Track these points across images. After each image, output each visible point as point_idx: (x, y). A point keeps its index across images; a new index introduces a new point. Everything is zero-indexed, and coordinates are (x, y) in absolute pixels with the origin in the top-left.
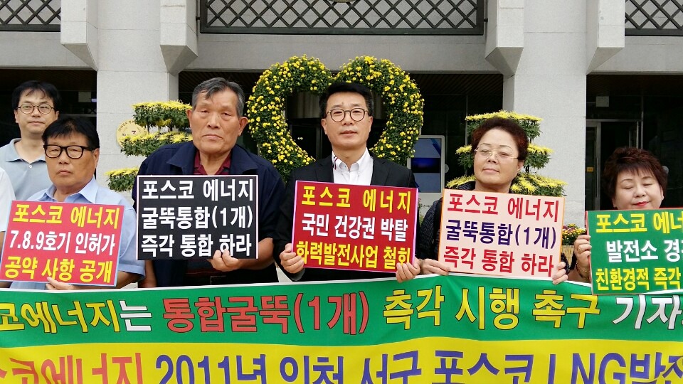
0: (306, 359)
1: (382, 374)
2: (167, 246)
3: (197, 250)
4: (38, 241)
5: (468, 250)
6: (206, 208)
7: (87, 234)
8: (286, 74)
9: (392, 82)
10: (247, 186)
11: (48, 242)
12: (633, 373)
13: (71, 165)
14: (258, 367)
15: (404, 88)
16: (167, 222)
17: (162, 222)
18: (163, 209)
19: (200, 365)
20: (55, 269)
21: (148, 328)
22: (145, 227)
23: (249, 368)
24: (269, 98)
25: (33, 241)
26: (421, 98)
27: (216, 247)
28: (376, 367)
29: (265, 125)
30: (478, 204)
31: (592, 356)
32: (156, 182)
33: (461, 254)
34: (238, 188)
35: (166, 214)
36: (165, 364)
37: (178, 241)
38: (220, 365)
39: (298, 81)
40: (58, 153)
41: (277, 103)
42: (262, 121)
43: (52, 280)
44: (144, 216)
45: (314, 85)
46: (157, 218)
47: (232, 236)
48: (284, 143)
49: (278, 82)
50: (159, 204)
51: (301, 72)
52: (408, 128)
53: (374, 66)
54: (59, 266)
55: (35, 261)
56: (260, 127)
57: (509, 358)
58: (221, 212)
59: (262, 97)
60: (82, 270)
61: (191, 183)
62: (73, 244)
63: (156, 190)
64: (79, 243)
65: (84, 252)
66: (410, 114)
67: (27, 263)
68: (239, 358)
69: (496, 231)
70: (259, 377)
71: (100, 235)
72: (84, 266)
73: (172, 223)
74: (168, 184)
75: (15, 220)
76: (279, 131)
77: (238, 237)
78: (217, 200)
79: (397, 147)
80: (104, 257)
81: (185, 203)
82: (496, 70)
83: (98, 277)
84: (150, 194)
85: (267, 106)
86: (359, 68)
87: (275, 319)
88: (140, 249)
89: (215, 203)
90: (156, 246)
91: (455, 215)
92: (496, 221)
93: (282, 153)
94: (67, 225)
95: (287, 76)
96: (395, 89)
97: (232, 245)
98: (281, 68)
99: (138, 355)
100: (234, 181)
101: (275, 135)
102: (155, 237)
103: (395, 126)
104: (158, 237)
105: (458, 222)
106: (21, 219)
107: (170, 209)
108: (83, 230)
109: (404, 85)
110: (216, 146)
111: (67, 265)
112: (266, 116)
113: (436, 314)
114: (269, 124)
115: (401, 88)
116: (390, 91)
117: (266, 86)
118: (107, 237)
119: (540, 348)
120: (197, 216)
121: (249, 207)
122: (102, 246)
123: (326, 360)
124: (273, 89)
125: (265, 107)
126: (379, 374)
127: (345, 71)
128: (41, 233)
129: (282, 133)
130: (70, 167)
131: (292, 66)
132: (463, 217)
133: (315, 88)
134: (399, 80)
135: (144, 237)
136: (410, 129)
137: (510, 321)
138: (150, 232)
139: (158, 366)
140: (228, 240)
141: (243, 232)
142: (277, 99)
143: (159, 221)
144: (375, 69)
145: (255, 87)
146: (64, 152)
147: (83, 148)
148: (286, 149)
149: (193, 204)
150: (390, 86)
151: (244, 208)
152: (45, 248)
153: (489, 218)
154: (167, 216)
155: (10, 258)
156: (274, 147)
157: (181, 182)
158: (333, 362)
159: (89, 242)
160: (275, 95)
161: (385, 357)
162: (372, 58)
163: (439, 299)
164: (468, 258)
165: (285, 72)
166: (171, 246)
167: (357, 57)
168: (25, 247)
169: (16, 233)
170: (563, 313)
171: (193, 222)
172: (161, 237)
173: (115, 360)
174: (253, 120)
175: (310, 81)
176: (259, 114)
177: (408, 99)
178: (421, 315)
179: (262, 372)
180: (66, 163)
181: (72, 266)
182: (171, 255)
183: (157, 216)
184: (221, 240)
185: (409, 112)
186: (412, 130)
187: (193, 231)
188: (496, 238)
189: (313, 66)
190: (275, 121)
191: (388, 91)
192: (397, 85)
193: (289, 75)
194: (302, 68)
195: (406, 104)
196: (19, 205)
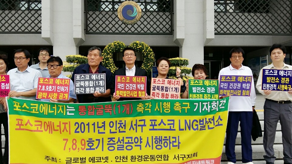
0: (116, 121)
1: (136, 125)
2: (82, 91)
3: (90, 91)
4: (47, 88)
5: (157, 93)
6: (92, 81)
7: (60, 87)
9: (145, 49)
10: (103, 76)
11: (50, 88)
12: (200, 124)
14: (103, 125)
19: (87, 125)
20: (52, 96)
21: (73, 114)
23: (100, 125)
24: (108, 54)
25: (45, 88)
26: (153, 54)
28: (134, 123)
29: (107, 62)
30: (160, 81)
31: (190, 120)
32: (79, 76)
33: (156, 94)
34: (101, 76)
36: (77, 125)
37: (85, 89)
38: (93, 125)
39: (117, 49)
41: (110, 55)
43: (51, 99)
44: (76, 84)
45: (121, 50)
47: (99, 88)
48: (113, 67)
49: (111, 49)
50: (80, 81)
51: (117, 46)
52: (150, 62)
54: (53, 95)
55: (46, 94)
57: (168, 120)
58: (96, 82)
59: (106, 53)
60: (59, 96)
61: (88, 76)
62: (57, 89)
65: (60, 91)
66: (150, 58)
67: (44, 94)
68: (98, 122)
69: (165, 88)
70: (103, 127)
71: (64, 87)
72: (60, 95)
73: (84, 85)
74: (83, 76)
75: (40, 83)
76: (111, 64)
77: (101, 88)
79: (147, 68)
80: (65, 92)
81: (87, 80)
83: (64, 98)
84: (78, 78)
86: (135, 45)
87: (108, 111)
88: (75, 92)
89: (95, 80)
90: (79, 91)
91: (155, 84)
92: (165, 86)
93: (112, 70)
94: (54, 84)
97: (99, 90)
98: (111, 45)
99: (70, 122)
100: (99, 75)
101: (110, 65)
103: (146, 62)
104: (80, 89)
105: (155, 86)
106: (41, 83)
107: (83, 82)
108: (59, 85)
111: (55, 95)
112: (107, 59)
113: (150, 109)
115: (147, 50)
116: (144, 52)
117: (107, 50)
118: (66, 87)
119: (176, 118)
120: (90, 83)
122: (65, 90)
123: (121, 121)
124: (109, 51)
125: (107, 57)
126: (135, 125)
128: (47, 86)
131: (115, 44)
132: (156, 85)
133: (122, 51)
134: (147, 48)
135: (76, 89)
137: (168, 111)
138: (78, 87)
139: (75, 125)
141: (102, 87)
142: (110, 54)
143: (80, 85)
144: (140, 45)
145: (104, 50)
147: (57, 65)
148: (114, 69)
149: (89, 81)
150: (144, 50)
151: (102, 81)
152: (49, 90)
153: (163, 85)
154: (82, 84)
155: (39, 93)
156: (110, 68)
158: (123, 122)
159: (61, 89)
160: (110, 53)
161: (136, 120)
162: (139, 42)
163: (150, 106)
164: (158, 95)
165: (113, 46)
167: (134, 41)
168: (43, 90)
169: (40, 86)
170: (181, 108)
171: (89, 85)
173: (63, 123)
176: (105, 59)
177: (150, 54)
178: (146, 110)
179: (104, 126)
180: (53, 70)
181: (57, 95)
182: (83, 93)
184: (96, 89)
187: (90, 87)
188: (164, 90)
189: (121, 44)
190: (110, 61)
192: (146, 50)
193: (114, 47)
194: (118, 45)
195: (149, 55)
196: (40, 79)
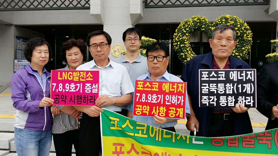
2: (213, 101)
3: (227, 103)
4: (149, 99)
6: (231, 84)
7: (170, 96)
8: (191, 24)
9: (239, 26)
10: (251, 74)
11: (153, 99)
13: (158, 64)
15: (244, 28)
16: (213, 90)
17: (211, 90)
18: (211, 85)
20: (158, 111)
22: (203, 92)
24: (183, 34)
25: (147, 98)
26: (251, 33)
27: (236, 102)
29: (182, 45)
32: (207, 72)
34: (247, 75)
35: (212, 87)
37: (218, 99)
39: (196, 26)
40: (153, 59)
41: (187, 36)
42: (180, 44)
43: (157, 116)
44: (202, 87)
45: (203, 28)
46: (208, 89)
47: (244, 97)
48: (190, 53)
49: (188, 27)
50: (209, 82)
51: (198, 23)
52: (246, 46)
53: (230, 19)
55: (148, 108)
56: (180, 46)
58: (239, 86)
59: (181, 34)
60: (169, 112)
61: (224, 72)
62: (165, 100)
63: (208, 76)
64: (167, 100)
65: (170, 104)
66: (247, 40)
67: (145, 108)
71: (177, 96)
72: (170, 110)
73: (215, 91)
74: (213, 73)
75: (138, 89)
76: (188, 48)
77: (247, 98)
78: (236, 80)
79: (241, 54)
81: (221, 82)
82: (274, 20)
83: (177, 115)
84: (205, 78)
85: (183, 37)
86: (224, 20)
90: (208, 101)
93: (189, 57)
94: (161, 91)
95: (191, 25)
96: (240, 29)
97: (244, 101)
98: (189, 21)
100: (244, 72)
101: (186, 50)
102: (208, 97)
103: (240, 45)
104: (209, 97)
106: (140, 89)
107: (214, 84)
108: (169, 94)
109: (245, 27)
110: (225, 54)
111: (163, 109)
112: (182, 42)
114: (184, 45)
115: (243, 28)
116: (238, 30)
117: (182, 29)
118: (180, 97)
120: (227, 88)
121: (252, 84)
122: (178, 101)
124: (185, 30)
125: (182, 38)
127: (217, 22)
128: (150, 95)
129: (189, 49)
130: (158, 65)
131: (194, 20)
133: (204, 29)
134: (242, 25)
135: (203, 97)
136: (247, 46)
138: (205, 95)
140: (242, 99)
141: (249, 95)
142: (187, 34)
143: (209, 90)
144: (231, 20)
145: (177, 30)
146: (155, 59)
147: (164, 57)
148: (191, 56)
149: (225, 82)
150: (238, 27)
151: (250, 84)
152: (152, 102)
155: (137, 106)
156: (185, 55)
157: (219, 72)
159: (172, 99)
160: (186, 33)
162: (229, 15)
165: (190, 23)
166: (215, 101)
167: (222, 15)
168: (143, 101)
171: (225, 91)
172: (210, 97)
174: (176, 44)
175: (201, 26)
176: (179, 41)
177: (246, 33)
180: (156, 64)
181: (165, 110)
182: (215, 105)
183: (208, 87)
184: (239, 99)
185: (246, 39)
186: (248, 47)
187: (225, 94)
189: (203, 20)
190: (186, 44)
191: (237, 30)
192: (241, 27)
193: (193, 24)
194: (198, 21)
195: (245, 35)
196: (138, 82)
